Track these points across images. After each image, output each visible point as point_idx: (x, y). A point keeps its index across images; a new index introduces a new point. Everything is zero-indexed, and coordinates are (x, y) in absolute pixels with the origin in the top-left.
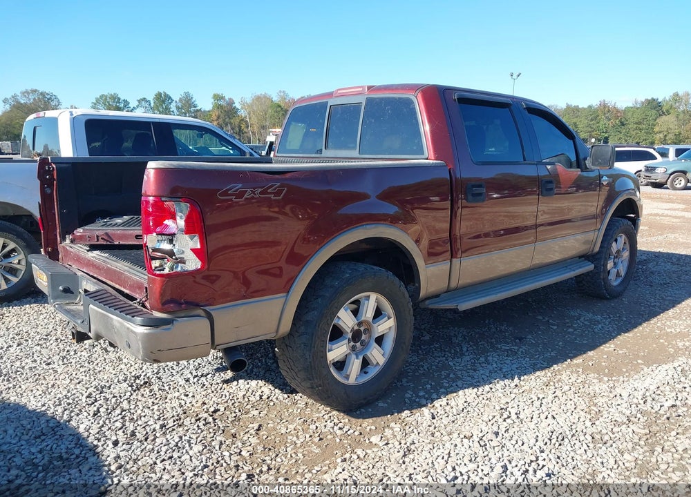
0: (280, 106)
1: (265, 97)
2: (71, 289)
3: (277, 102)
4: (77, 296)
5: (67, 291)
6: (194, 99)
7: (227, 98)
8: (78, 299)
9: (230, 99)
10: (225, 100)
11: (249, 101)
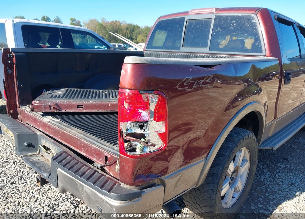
0: (102, 25)
1: (95, 20)
2: (33, 144)
3: (101, 23)
4: (37, 149)
5: (30, 146)
6: (61, 20)
7: (77, 20)
8: (38, 151)
9: (78, 21)
10: (76, 21)
11: (87, 22)
